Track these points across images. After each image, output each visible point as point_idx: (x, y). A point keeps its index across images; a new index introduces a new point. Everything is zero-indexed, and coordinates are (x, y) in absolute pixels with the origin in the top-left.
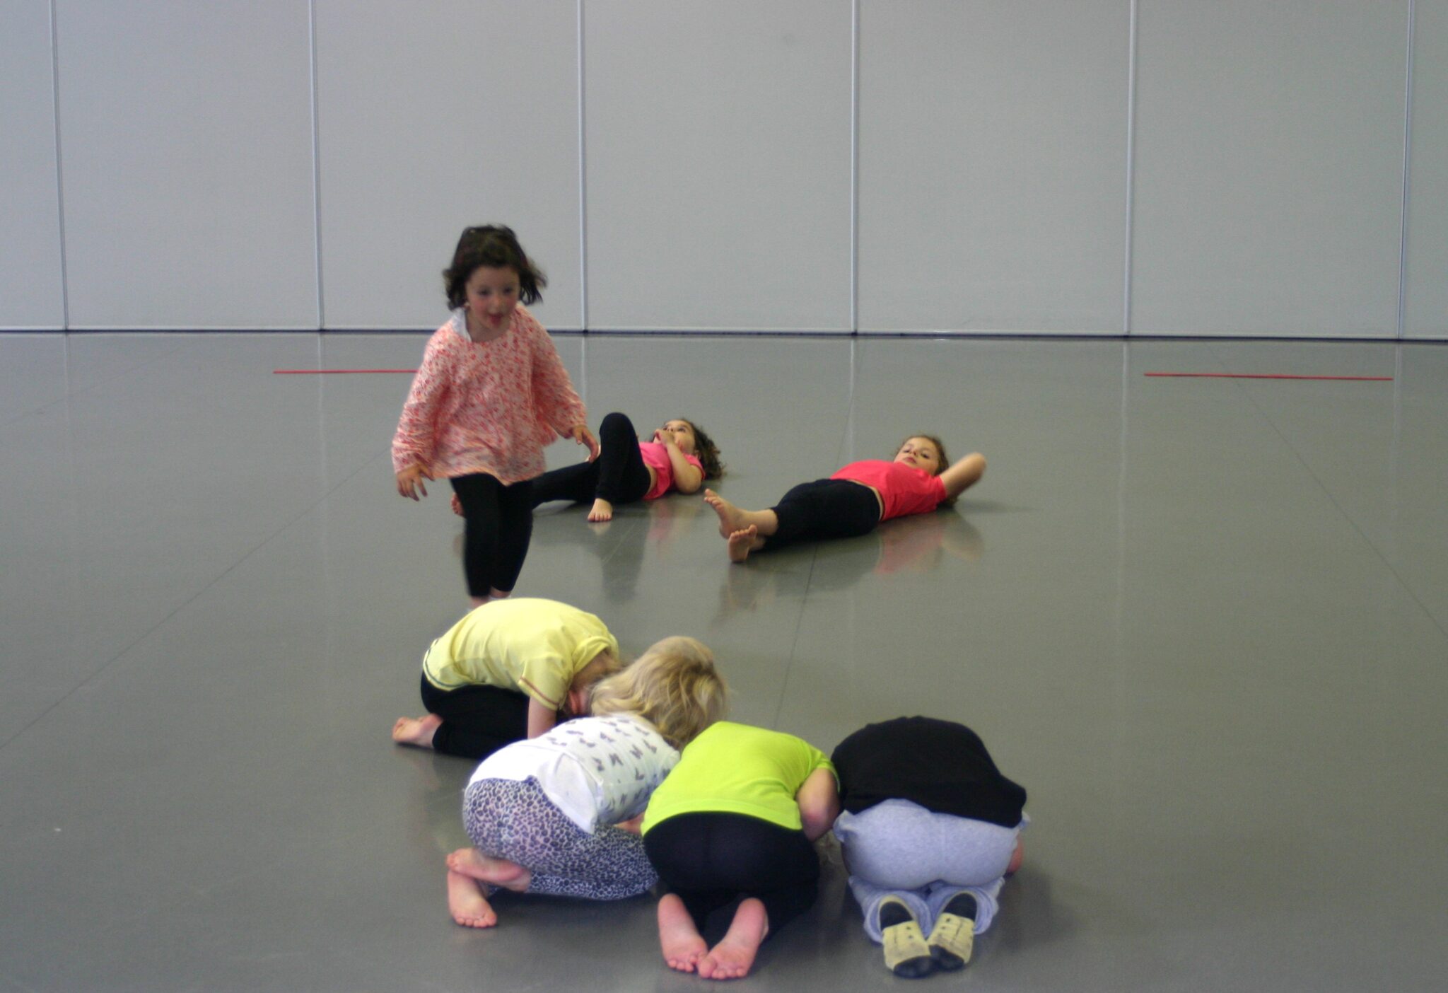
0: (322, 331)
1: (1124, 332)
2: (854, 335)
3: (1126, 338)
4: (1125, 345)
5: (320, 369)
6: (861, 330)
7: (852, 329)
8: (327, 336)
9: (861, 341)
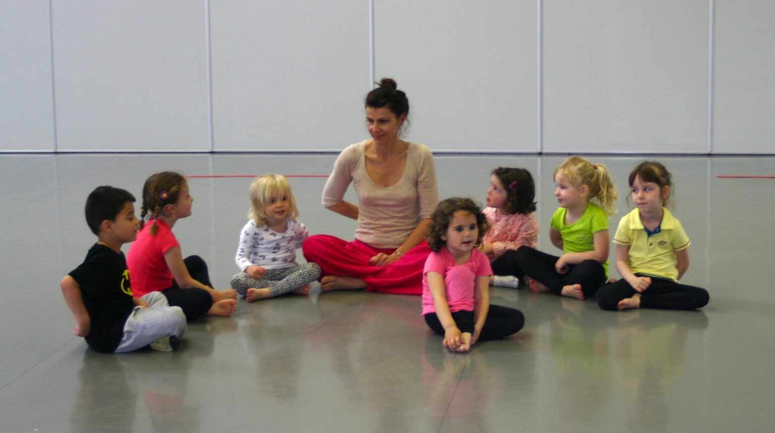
0: (212, 153)
1: (708, 151)
2: (540, 154)
3: (709, 155)
4: (708, 160)
5: (211, 174)
6: (545, 151)
7: (539, 151)
8: (216, 156)
9: (545, 158)
